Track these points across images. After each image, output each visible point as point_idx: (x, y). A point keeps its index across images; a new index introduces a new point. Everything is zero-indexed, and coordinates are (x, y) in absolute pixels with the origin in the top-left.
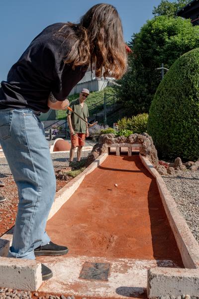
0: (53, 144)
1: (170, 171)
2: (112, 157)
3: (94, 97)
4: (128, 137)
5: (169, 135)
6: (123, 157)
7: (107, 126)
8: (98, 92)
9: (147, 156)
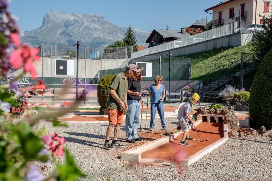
0: (178, 108)
1: (241, 135)
2: (205, 123)
3: (235, 53)
4: (216, 110)
5: (260, 108)
6: (212, 124)
7: (243, 89)
8: (240, 47)
9: (228, 123)
